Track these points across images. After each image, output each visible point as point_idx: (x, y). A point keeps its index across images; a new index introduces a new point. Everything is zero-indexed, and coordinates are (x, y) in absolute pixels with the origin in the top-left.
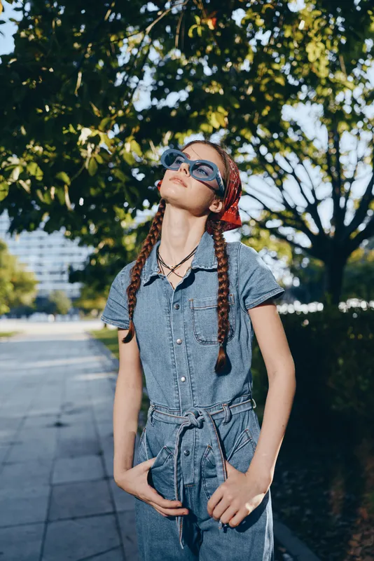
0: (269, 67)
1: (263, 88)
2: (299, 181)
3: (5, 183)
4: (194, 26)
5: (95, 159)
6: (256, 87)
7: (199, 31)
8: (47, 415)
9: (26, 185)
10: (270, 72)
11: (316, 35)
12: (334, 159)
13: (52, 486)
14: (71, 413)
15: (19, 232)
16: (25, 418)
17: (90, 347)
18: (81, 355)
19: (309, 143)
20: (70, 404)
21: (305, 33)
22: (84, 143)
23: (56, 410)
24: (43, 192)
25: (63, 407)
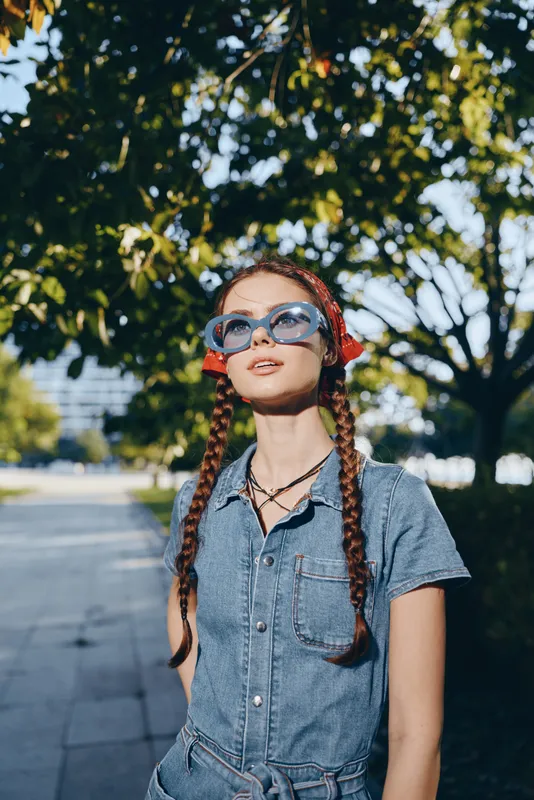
0: (405, 132)
1: (395, 163)
2: (440, 292)
3: (7, 308)
4: (297, 74)
5: (145, 274)
6: (385, 162)
7: (305, 81)
8: (65, 627)
9: (39, 311)
10: (407, 140)
11: (476, 88)
12: (491, 260)
13: (65, 748)
14: (99, 623)
15: (33, 361)
16: (33, 629)
17: (133, 516)
18: (119, 529)
19: (456, 237)
20: (99, 609)
21: (460, 84)
22: (128, 250)
23: (78, 618)
24: (66, 319)
25: (89, 612)
